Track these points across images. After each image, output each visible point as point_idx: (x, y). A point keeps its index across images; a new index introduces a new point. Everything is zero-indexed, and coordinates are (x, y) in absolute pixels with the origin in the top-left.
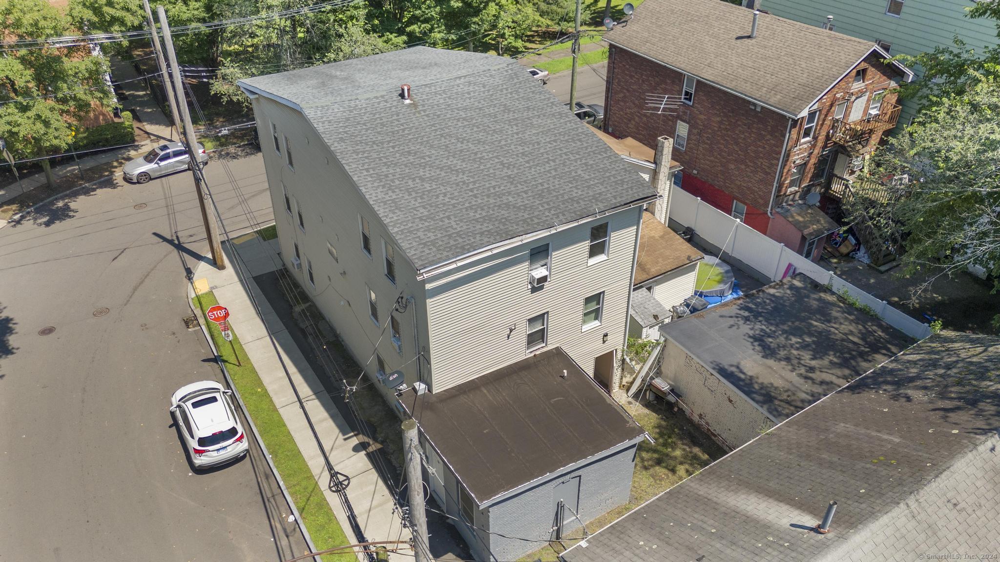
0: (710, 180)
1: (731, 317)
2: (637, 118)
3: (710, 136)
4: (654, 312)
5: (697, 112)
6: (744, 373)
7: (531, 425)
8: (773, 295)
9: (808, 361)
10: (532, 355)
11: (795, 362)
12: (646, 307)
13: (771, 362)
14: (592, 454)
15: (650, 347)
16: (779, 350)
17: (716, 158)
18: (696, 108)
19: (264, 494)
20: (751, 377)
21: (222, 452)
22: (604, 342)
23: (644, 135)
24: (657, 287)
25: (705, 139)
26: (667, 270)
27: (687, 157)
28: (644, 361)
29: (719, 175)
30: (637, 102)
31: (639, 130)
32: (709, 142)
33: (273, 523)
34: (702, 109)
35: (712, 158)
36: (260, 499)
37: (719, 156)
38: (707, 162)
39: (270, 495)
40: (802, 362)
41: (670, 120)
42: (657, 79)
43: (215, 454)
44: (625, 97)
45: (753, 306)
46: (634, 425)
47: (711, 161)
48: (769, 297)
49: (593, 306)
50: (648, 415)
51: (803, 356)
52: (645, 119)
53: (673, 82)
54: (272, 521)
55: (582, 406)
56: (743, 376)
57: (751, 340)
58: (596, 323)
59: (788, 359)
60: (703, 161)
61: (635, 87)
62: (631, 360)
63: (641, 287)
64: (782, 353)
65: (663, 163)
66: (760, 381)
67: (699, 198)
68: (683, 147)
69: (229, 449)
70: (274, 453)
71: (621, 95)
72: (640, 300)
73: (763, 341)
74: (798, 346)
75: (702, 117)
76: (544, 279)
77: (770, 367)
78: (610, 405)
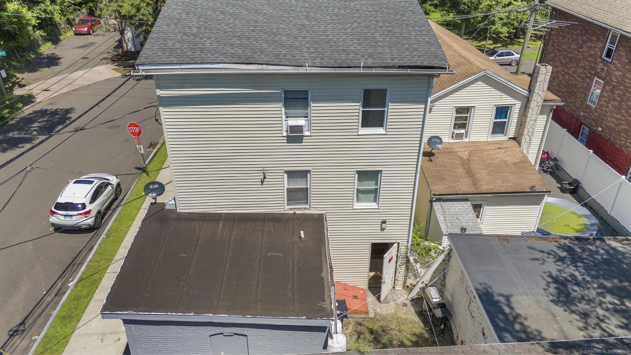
0: (612, 139)
1: (542, 252)
2: (561, 77)
3: (621, 93)
4: (464, 225)
5: (615, 69)
6: (512, 308)
7: (227, 266)
8: (614, 249)
9: (612, 327)
10: (292, 212)
11: (592, 321)
12: (460, 218)
13: (559, 310)
14: (254, 315)
15: (435, 252)
16: (580, 302)
17: (623, 116)
18: (614, 64)
19: (75, 260)
20: (518, 316)
21: (68, 219)
22: (383, 229)
23: (563, 93)
24: (488, 208)
25: (616, 95)
26: (500, 191)
27: (596, 114)
28: (427, 265)
29: (622, 134)
30: (563, 61)
31: (560, 87)
32: (619, 99)
33: (58, 282)
34: (619, 65)
35: (619, 116)
36: (70, 262)
37: (625, 114)
38: (614, 120)
39: (78, 262)
40: (603, 325)
41: (588, 77)
42: (585, 38)
43: (62, 218)
44: (555, 57)
45: (579, 250)
46: (328, 307)
47: (617, 119)
48: (607, 248)
49: (370, 185)
50: (415, 322)
51: (609, 319)
52: (567, 76)
53: (598, 40)
54: (60, 280)
55: (293, 268)
56: (507, 310)
57: (550, 280)
58: (374, 205)
59: (585, 315)
60: (609, 118)
61: (564, 47)
62: (416, 261)
63: (466, 200)
64: (582, 306)
65: (536, 91)
66: (526, 323)
67: (591, 151)
68: (594, 104)
69: (74, 218)
70: (108, 235)
71: (553, 55)
72: (457, 210)
73: (565, 286)
74: (610, 306)
75: (618, 73)
76: (299, 129)
77: (553, 315)
78: (323, 278)
